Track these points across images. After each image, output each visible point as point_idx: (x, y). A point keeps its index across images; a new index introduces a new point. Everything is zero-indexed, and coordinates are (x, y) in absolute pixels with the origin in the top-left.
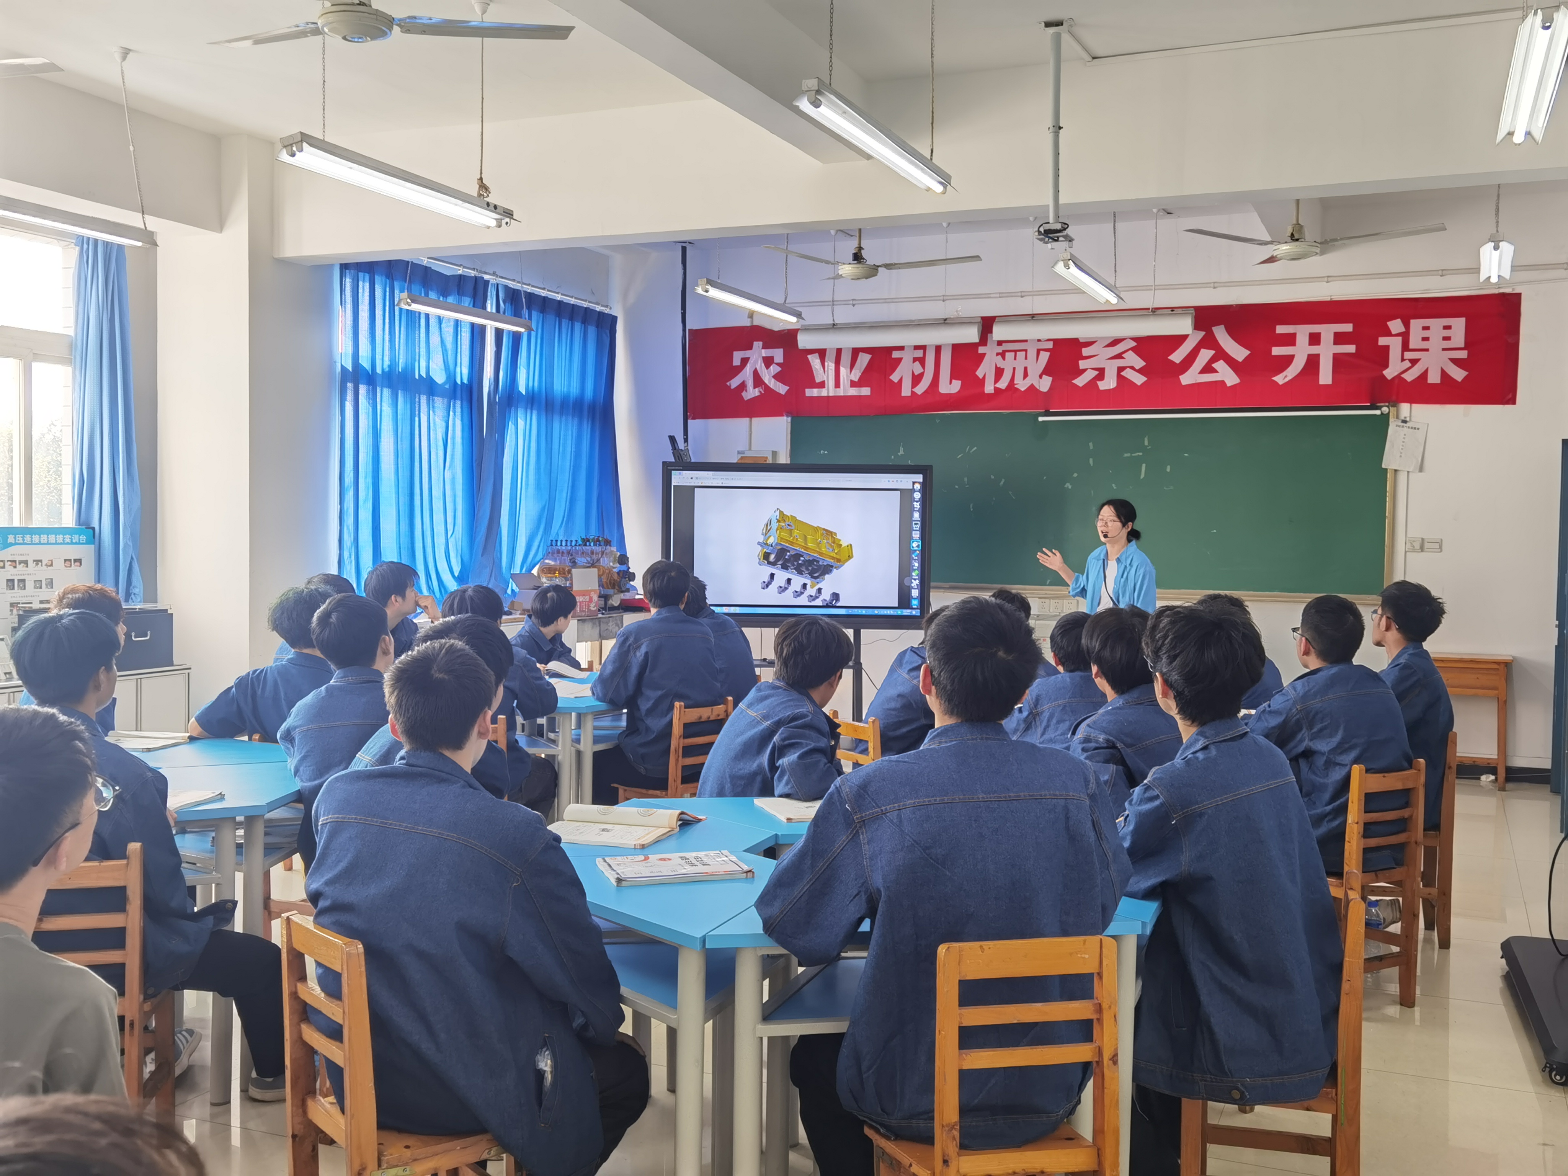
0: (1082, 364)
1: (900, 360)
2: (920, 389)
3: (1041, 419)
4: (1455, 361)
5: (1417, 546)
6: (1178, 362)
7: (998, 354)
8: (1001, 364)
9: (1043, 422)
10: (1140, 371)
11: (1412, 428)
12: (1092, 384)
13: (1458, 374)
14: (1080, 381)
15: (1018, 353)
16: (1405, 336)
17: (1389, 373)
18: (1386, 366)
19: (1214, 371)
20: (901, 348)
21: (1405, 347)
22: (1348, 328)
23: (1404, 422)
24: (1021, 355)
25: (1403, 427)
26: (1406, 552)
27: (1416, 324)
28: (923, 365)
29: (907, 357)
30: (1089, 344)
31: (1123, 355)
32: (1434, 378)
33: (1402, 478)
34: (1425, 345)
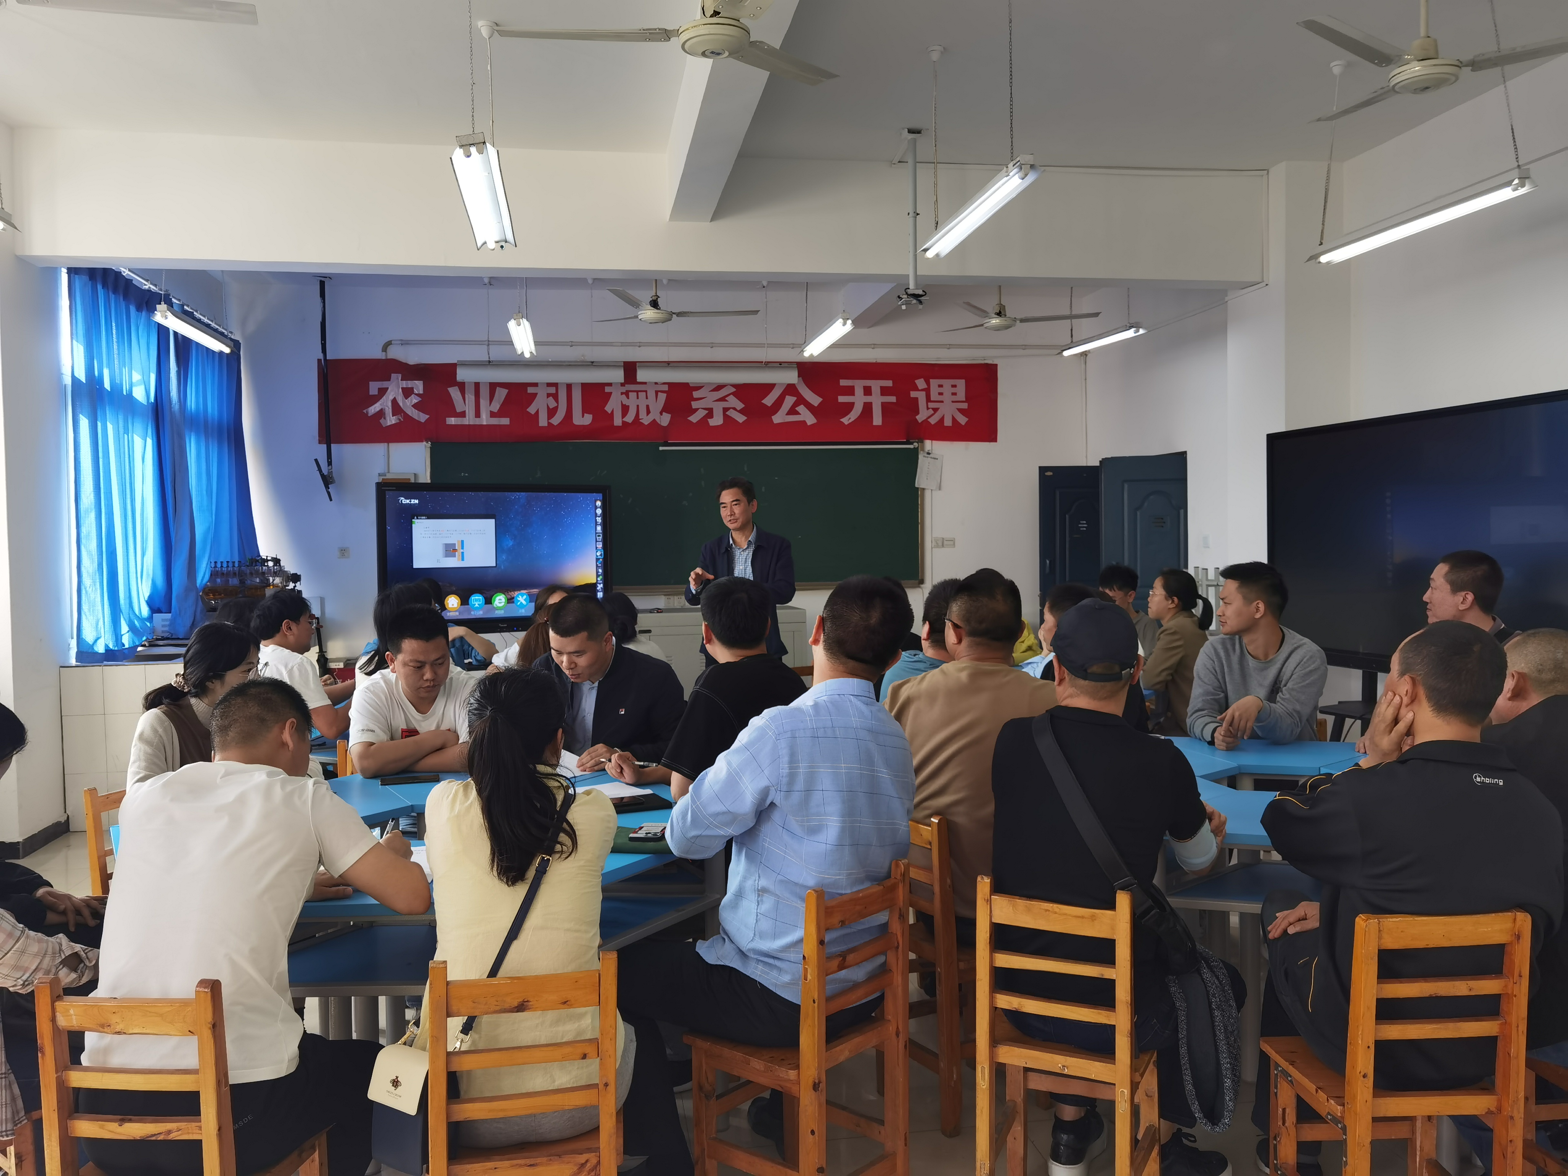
0: (694, 405)
1: (534, 395)
2: (556, 420)
3: (661, 448)
4: (960, 410)
5: (940, 544)
6: (769, 405)
7: (622, 393)
8: (626, 402)
9: (663, 450)
10: (741, 412)
11: (933, 458)
12: (704, 420)
13: (962, 420)
14: (694, 418)
15: (639, 393)
16: (927, 391)
17: (920, 418)
18: (918, 413)
19: (798, 413)
20: (535, 385)
21: (928, 400)
22: (889, 383)
23: (929, 454)
24: (642, 395)
25: (928, 457)
26: (932, 548)
27: (934, 383)
28: (557, 400)
29: (541, 393)
30: (698, 388)
31: (726, 399)
32: (948, 422)
33: (928, 494)
34: (940, 398)
